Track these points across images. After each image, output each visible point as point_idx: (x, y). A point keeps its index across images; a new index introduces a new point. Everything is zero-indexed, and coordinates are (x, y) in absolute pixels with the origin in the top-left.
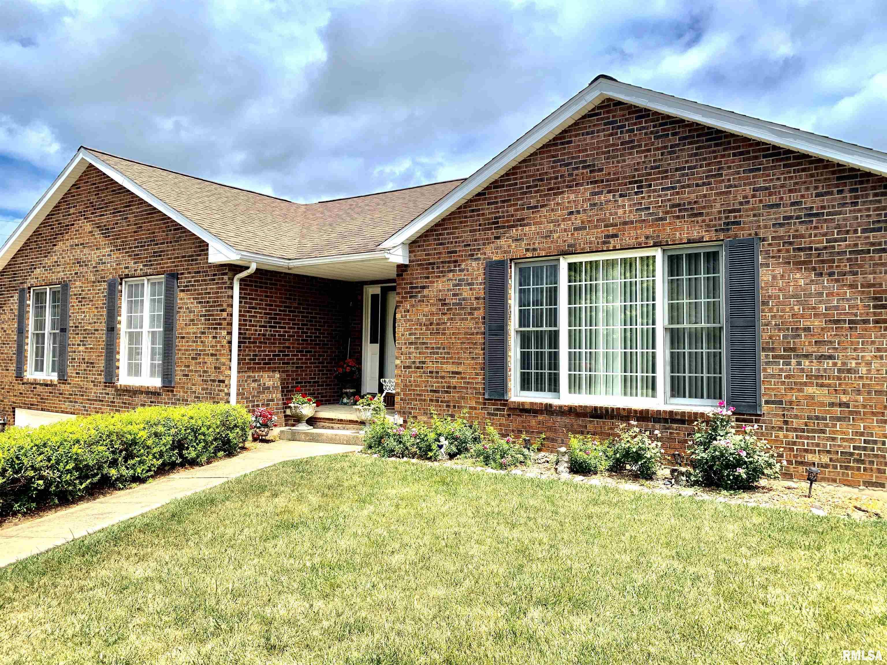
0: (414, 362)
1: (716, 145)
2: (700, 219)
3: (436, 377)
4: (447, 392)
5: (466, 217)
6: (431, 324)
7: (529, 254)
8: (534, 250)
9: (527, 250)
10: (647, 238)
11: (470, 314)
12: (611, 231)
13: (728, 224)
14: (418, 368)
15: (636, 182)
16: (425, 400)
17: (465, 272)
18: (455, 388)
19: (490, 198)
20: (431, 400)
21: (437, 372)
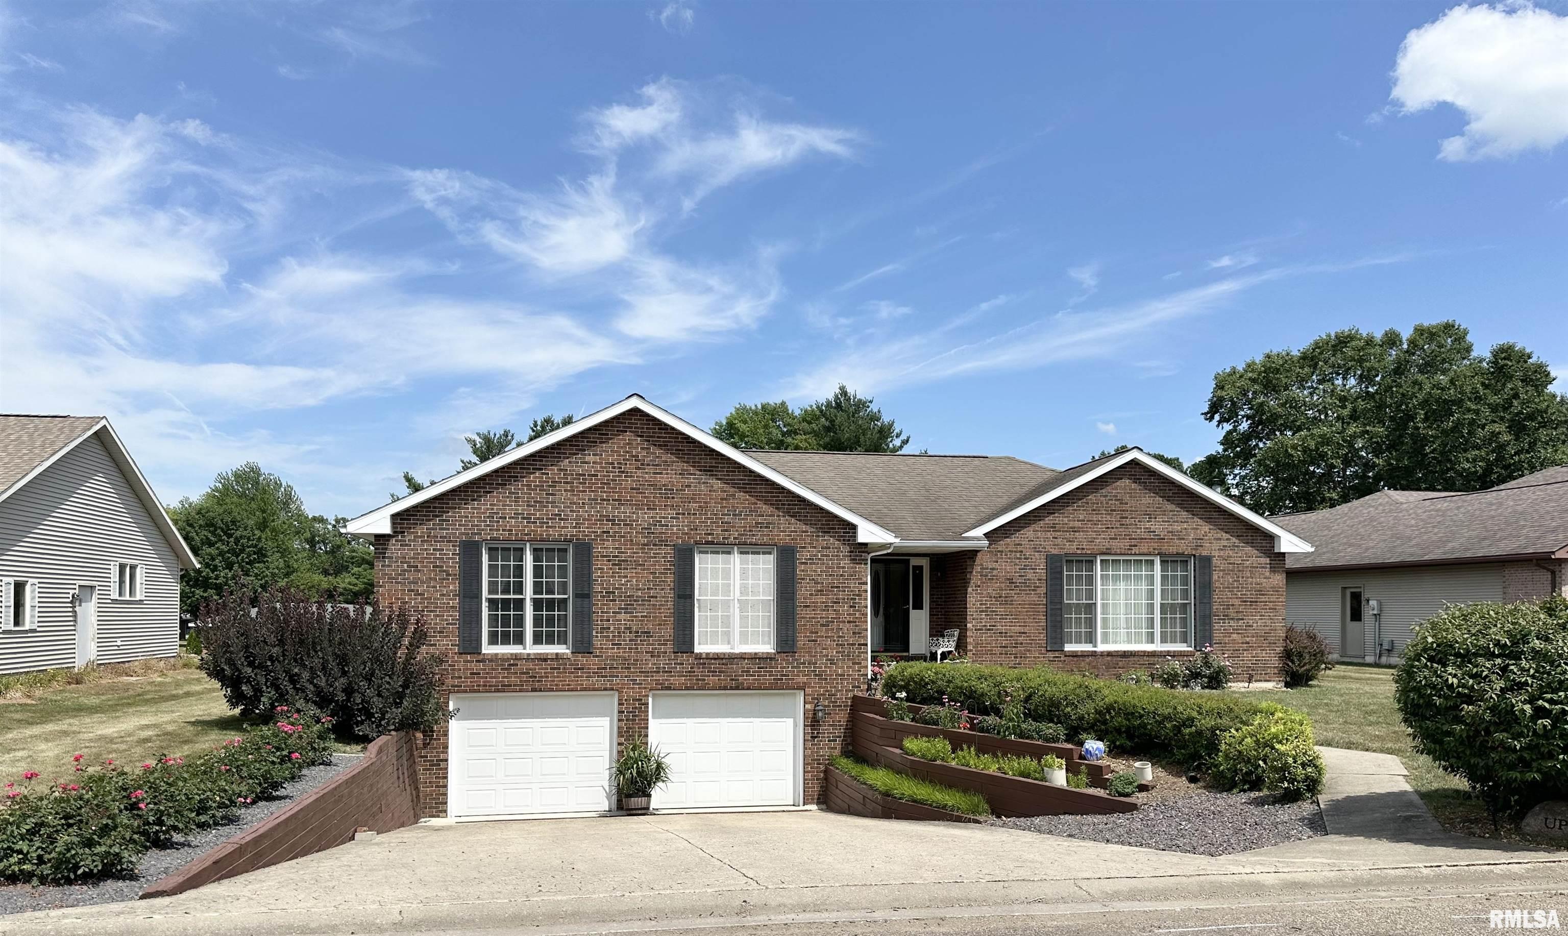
0: (985, 626)
1: (1192, 501)
2: (1183, 541)
3: (1005, 637)
4: (1015, 647)
5: (1030, 520)
6: (1000, 597)
7: (1079, 552)
8: (1083, 549)
9: (1077, 549)
10: (1154, 549)
11: (1033, 590)
12: (1133, 542)
13: (1197, 546)
14: (989, 630)
15: (1148, 515)
16: (995, 654)
17: (1030, 560)
18: (1022, 644)
19: (1049, 510)
20: (1001, 654)
21: (1006, 633)
